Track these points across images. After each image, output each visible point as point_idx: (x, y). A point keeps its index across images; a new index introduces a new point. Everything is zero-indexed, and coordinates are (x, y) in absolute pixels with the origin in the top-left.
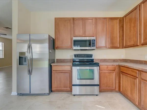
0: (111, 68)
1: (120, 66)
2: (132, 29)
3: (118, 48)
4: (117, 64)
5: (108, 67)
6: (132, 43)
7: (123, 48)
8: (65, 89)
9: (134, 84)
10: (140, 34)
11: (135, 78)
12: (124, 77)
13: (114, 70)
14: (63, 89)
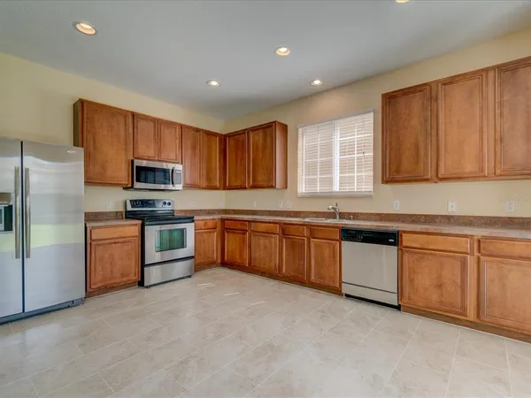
0: (210, 224)
1: (223, 220)
2: (239, 161)
3: (218, 189)
4: (220, 216)
5: (206, 223)
6: (238, 183)
7: (224, 189)
8: (125, 279)
9: (244, 241)
10: (249, 173)
11: (244, 232)
12: (231, 235)
13: (215, 228)
14: (118, 281)
